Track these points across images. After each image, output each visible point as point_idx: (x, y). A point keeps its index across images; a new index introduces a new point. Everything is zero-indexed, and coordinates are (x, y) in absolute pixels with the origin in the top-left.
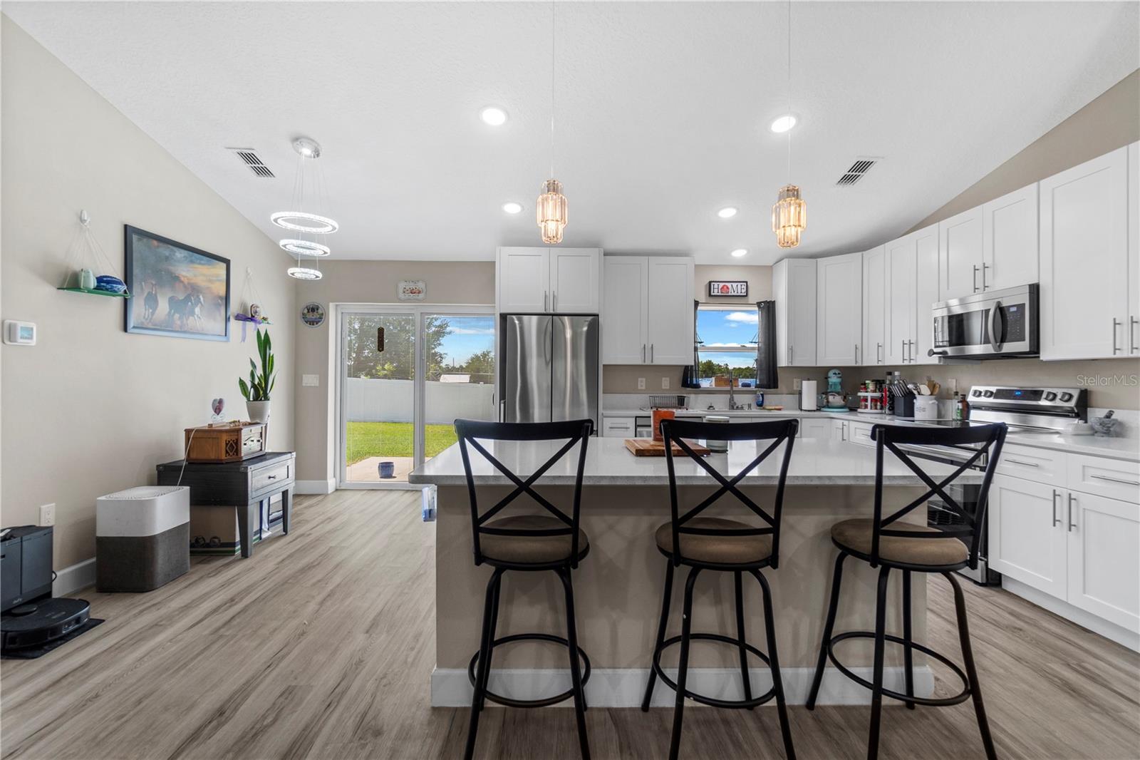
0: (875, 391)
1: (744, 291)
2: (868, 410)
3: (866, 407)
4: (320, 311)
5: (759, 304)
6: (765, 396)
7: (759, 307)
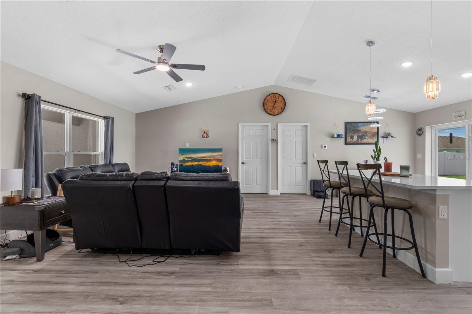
4: (423, 130)
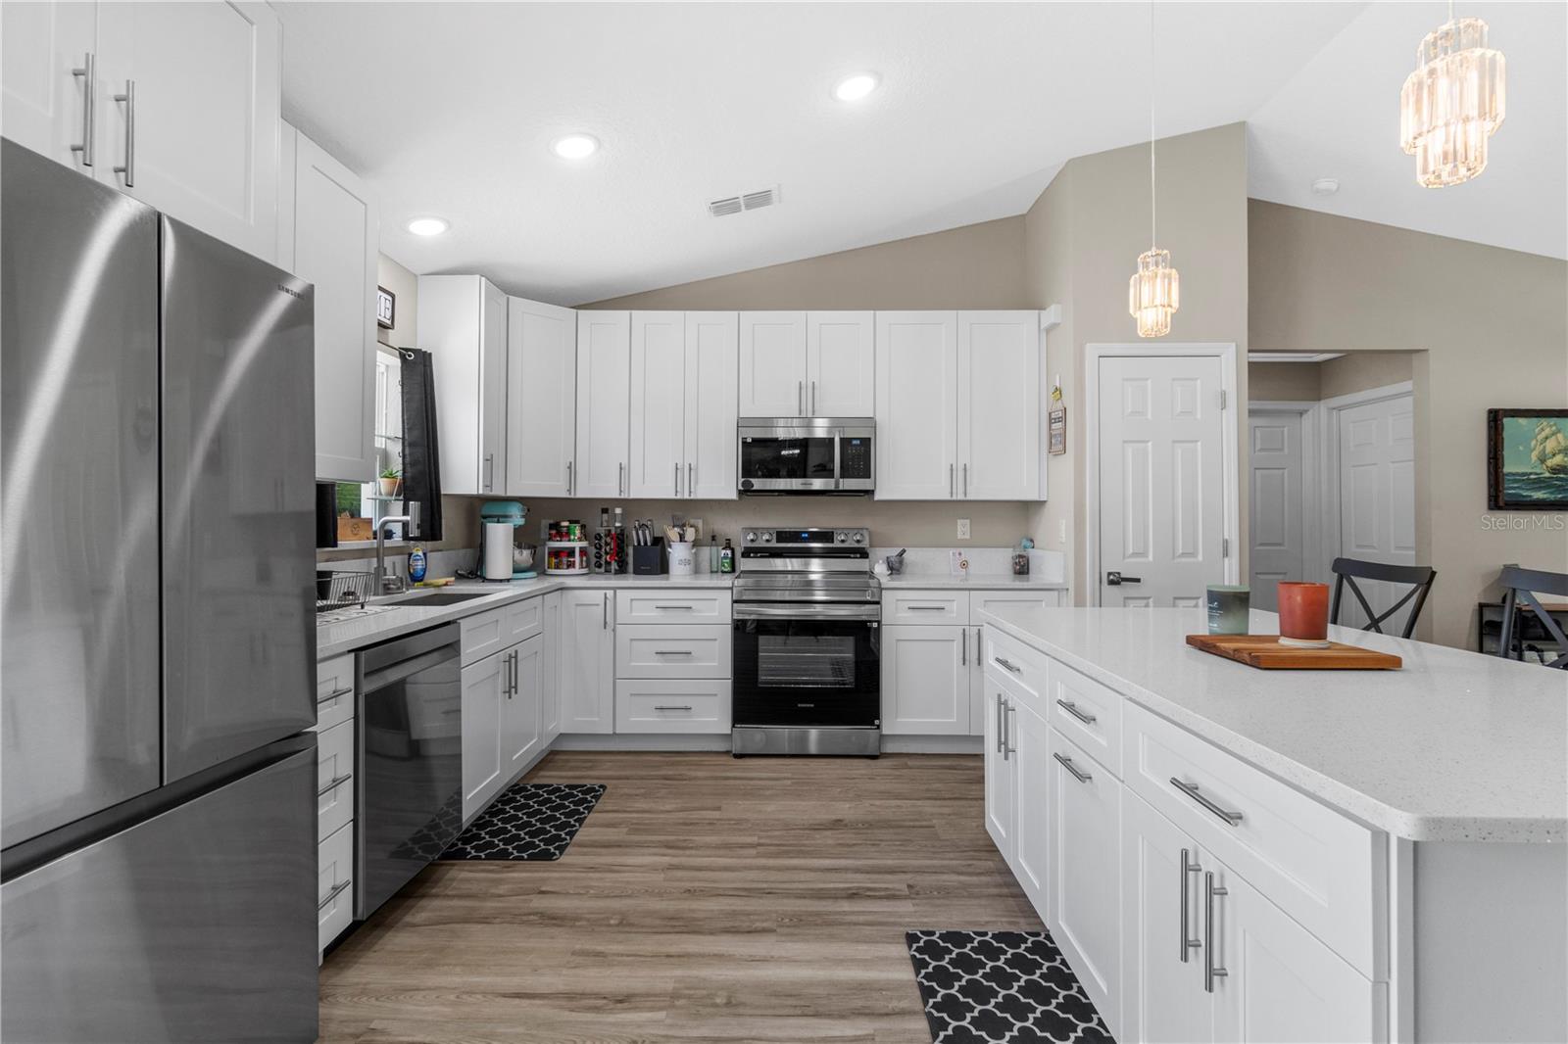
0: (580, 539)
1: (389, 314)
2: (577, 570)
3: (571, 565)
5: (403, 354)
6: (428, 555)
7: (403, 357)
